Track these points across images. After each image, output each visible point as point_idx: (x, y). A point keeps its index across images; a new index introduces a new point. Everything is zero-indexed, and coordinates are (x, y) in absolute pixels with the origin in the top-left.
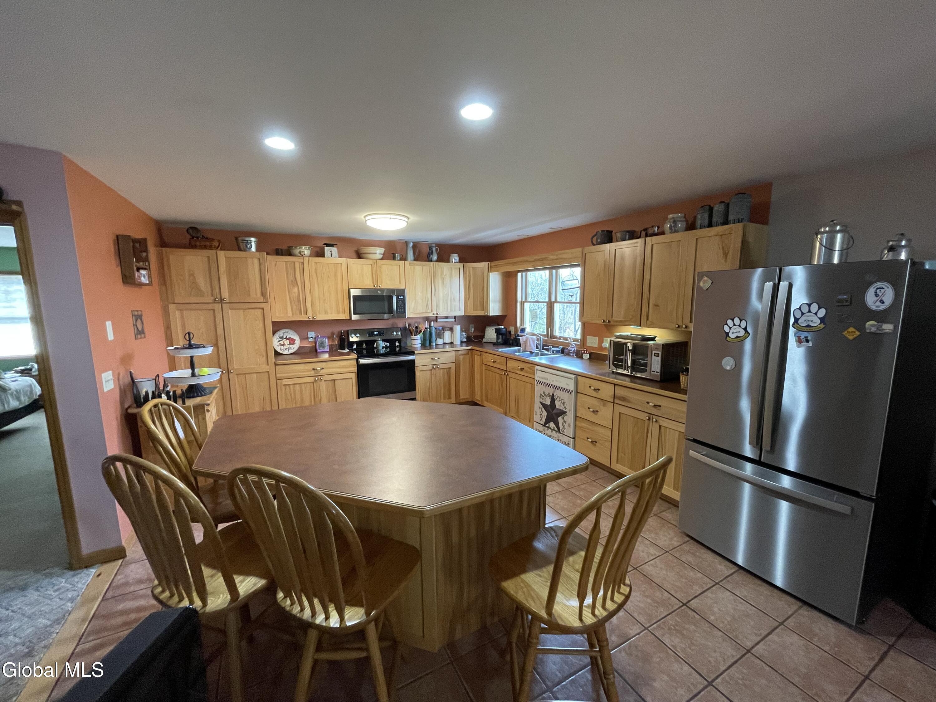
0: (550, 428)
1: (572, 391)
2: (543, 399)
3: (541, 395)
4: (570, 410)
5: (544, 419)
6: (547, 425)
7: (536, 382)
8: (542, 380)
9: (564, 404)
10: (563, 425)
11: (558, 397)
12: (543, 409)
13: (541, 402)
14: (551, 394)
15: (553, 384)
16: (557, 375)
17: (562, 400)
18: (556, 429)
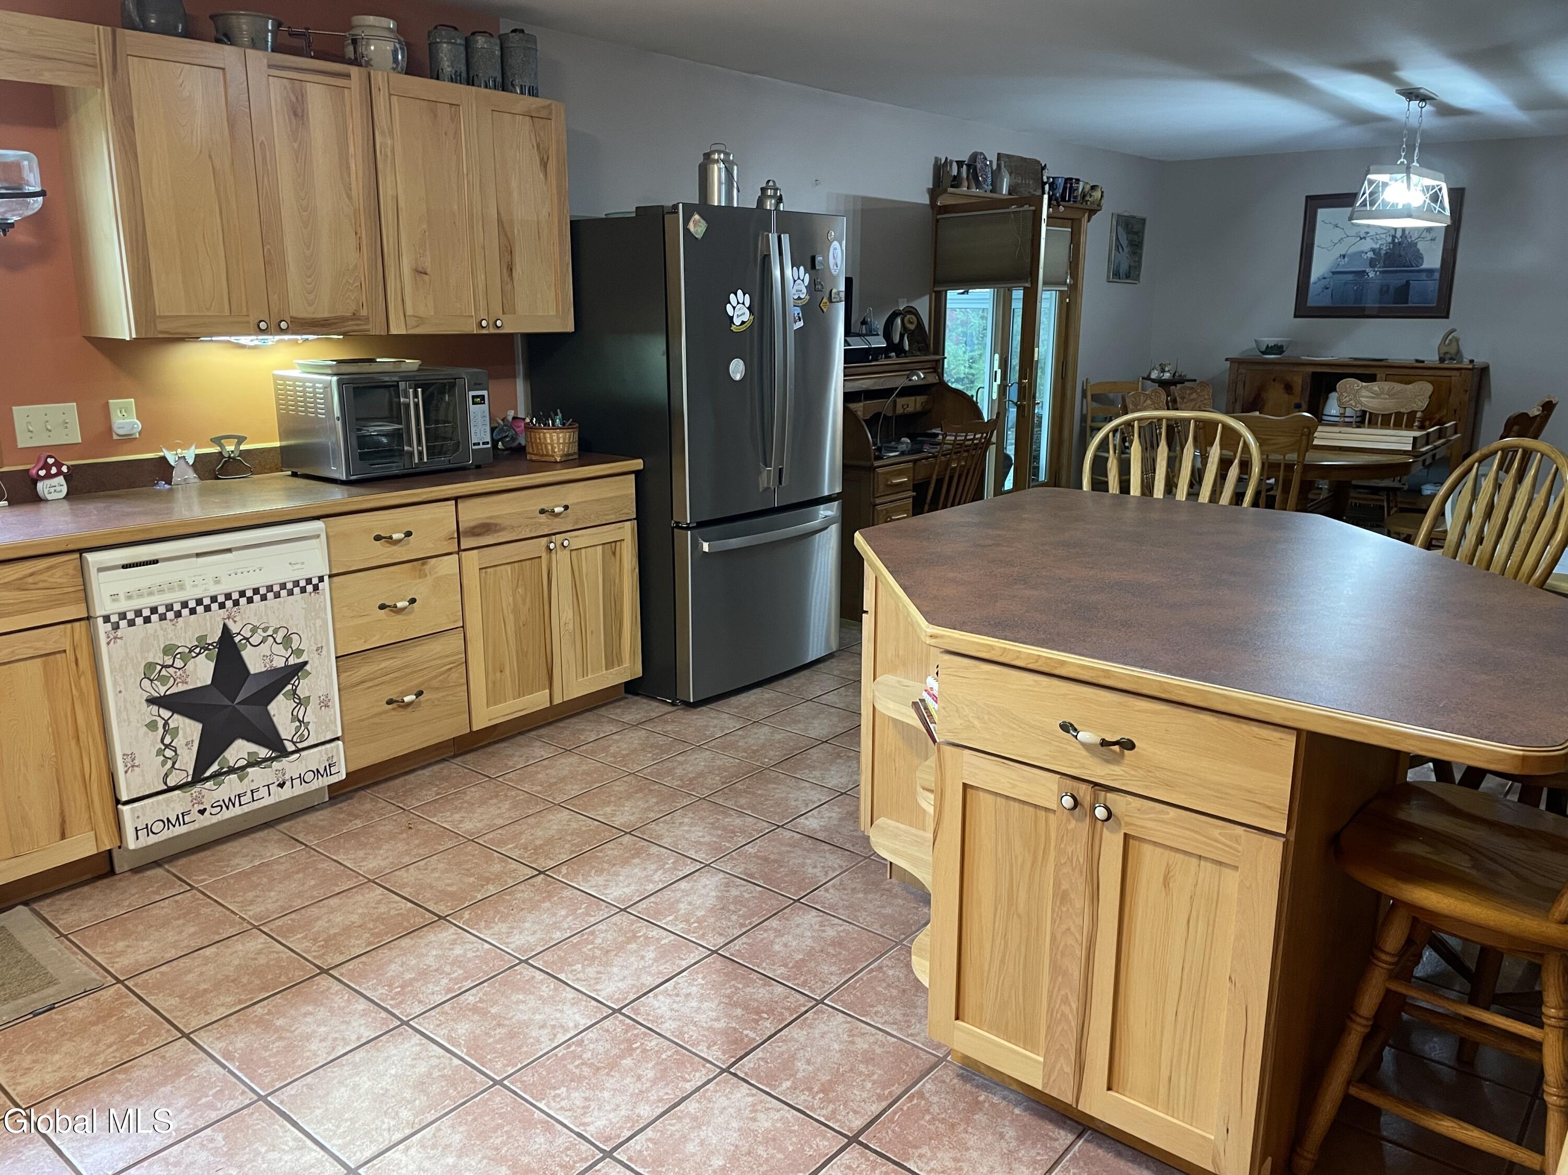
0: (232, 770)
1: (321, 579)
2: (163, 680)
3: (150, 666)
4: (319, 649)
5: (188, 760)
6: (215, 767)
7: (103, 628)
8: (144, 603)
9: (287, 641)
10: (295, 718)
11: (254, 630)
12: (178, 721)
13: (151, 701)
14: (215, 636)
15: (219, 590)
16: (229, 550)
17: (276, 631)
18: (264, 752)
